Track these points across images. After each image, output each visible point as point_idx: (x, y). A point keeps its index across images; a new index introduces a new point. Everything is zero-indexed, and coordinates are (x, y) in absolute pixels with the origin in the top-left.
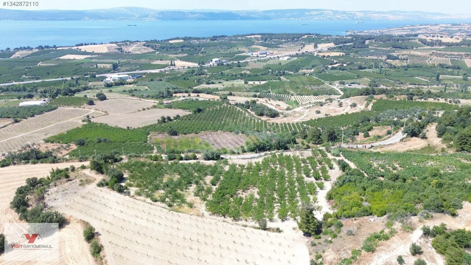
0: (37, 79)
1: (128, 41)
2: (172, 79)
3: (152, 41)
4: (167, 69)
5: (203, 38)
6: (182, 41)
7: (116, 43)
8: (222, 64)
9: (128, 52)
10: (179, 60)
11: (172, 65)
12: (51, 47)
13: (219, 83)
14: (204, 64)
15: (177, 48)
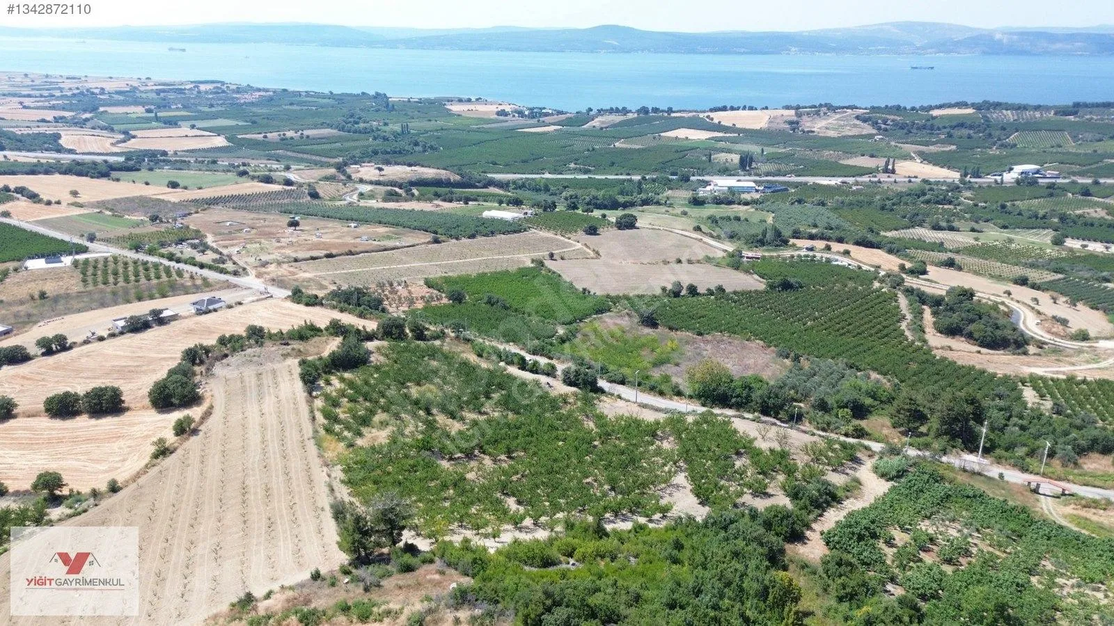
0: (586, 172)
1: (826, 105)
2: (851, 204)
3: (888, 110)
4: (865, 179)
5: (1037, 108)
6: (970, 111)
7: (798, 108)
8: (1033, 183)
9: (808, 132)
10: (919, 161)
11: (886, 171)
12: (663, 111)
13: (973, 230)
14: (980, 177)
15: (939, 129)
